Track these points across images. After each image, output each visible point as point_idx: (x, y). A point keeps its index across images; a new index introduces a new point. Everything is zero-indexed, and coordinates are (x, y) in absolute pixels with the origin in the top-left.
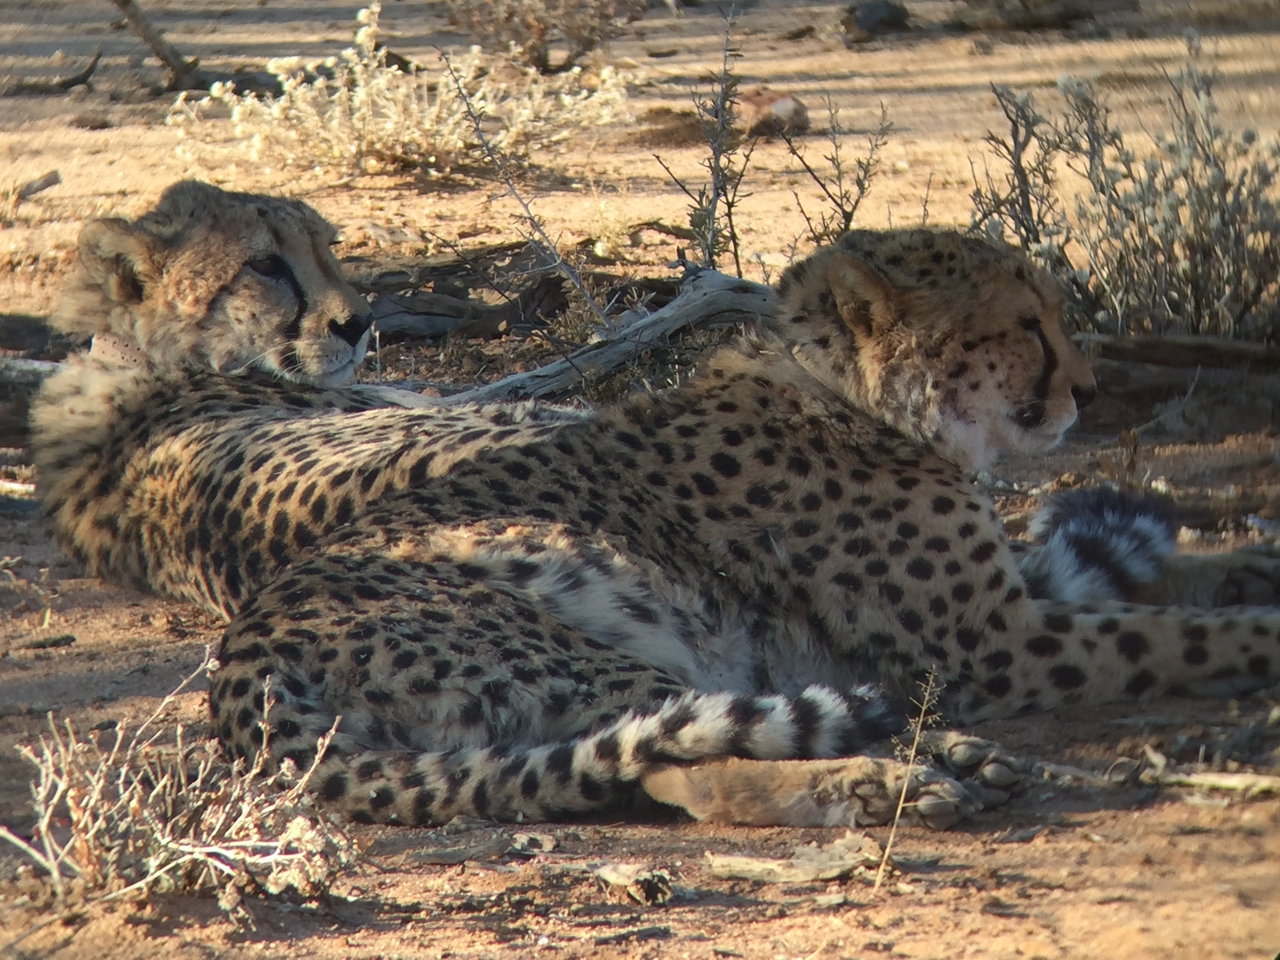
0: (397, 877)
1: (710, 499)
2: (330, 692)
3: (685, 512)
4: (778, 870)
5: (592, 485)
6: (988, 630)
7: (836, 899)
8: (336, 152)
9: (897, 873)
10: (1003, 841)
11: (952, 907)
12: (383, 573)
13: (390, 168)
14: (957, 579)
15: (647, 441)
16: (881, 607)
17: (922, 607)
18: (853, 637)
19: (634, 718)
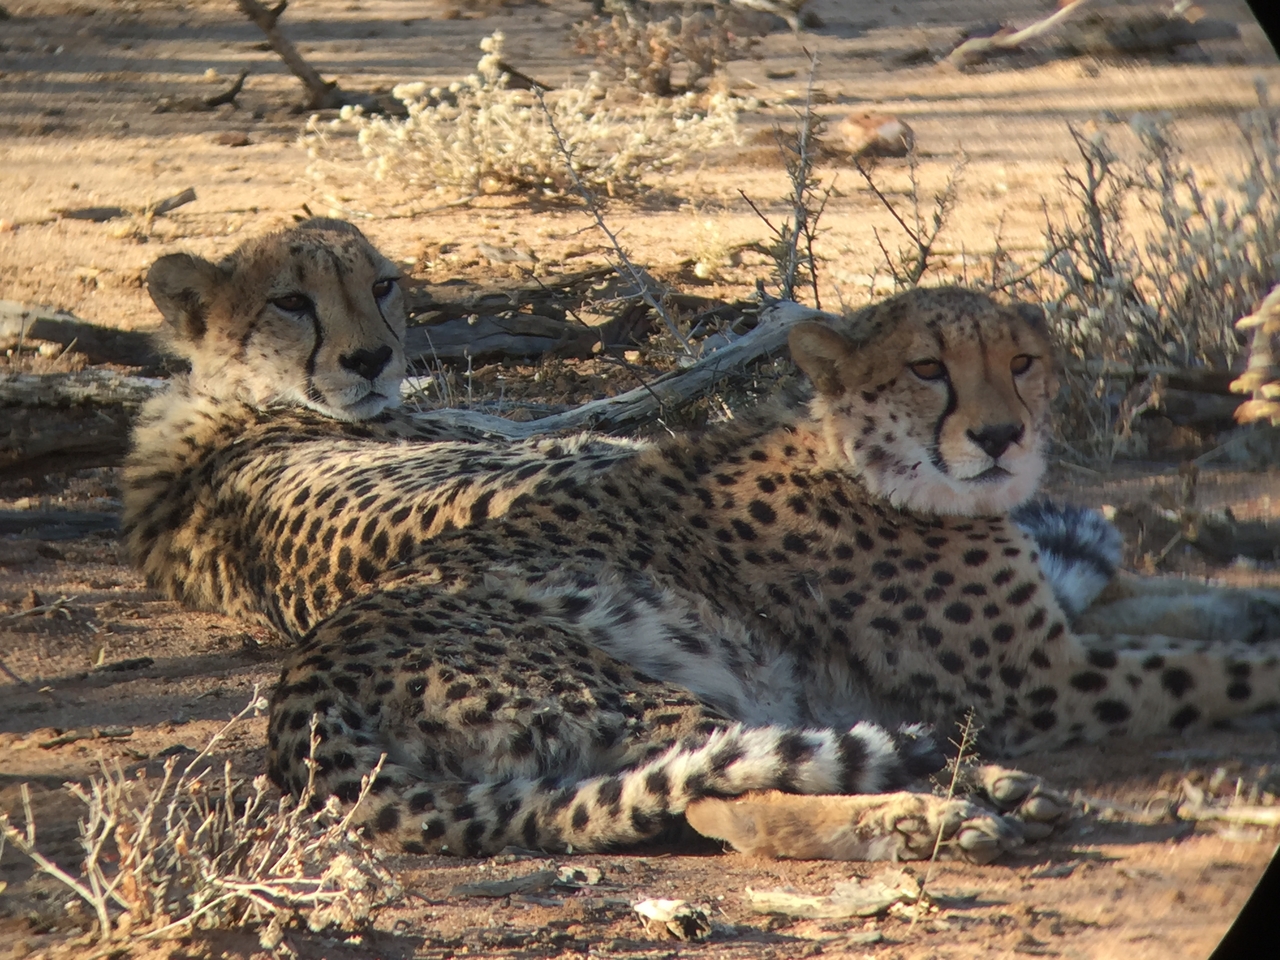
0: (443, 910)
1: (749, 544)
2: (385, 722)
3: (726, 554)
4: (817, 906)
5: (637, 526)
6: (1031, 668)
7: (872, 936)
8: (456, 174)
9: (935, 909)
10: (1042, 876)
11: (986, 945)
12: (439, 609)
13: (508, 188)
14: (997, 621)
15: (688, 485)
16: (920, 649)
17: (963, 649)
18: (895, 678)
19: (682, 751)
